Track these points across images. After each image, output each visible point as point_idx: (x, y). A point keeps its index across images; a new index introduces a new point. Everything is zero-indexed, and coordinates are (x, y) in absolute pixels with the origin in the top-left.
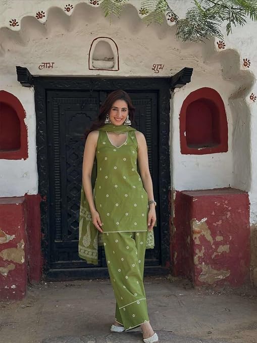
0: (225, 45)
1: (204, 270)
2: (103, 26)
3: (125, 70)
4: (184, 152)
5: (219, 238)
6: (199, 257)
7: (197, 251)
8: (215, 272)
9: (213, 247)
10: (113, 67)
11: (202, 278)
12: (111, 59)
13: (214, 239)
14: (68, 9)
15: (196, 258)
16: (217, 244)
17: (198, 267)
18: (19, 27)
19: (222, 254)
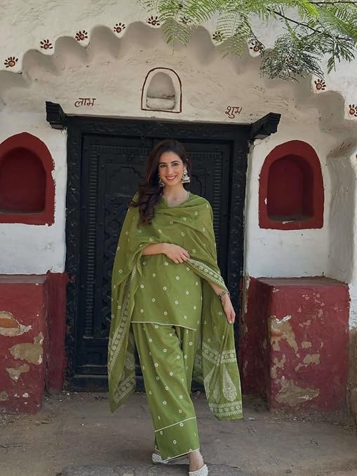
0: (325, 86)
1: (284, 386)
2: (163, 54)
3: (190, 113)
4: (263, 225)
5: (306, 345)
6: (278, 369)
7: (275, 360)
8: (299, 390)
9: (298, 355)
10: (173, 108)
11: (280, 398)
12: (171, 97)
13: (299, 345)
14: (118, 30)
15: (273, 369)
16: (304, 352)
17: (276, 382)
18: (53, 51)
19: (309, 366)
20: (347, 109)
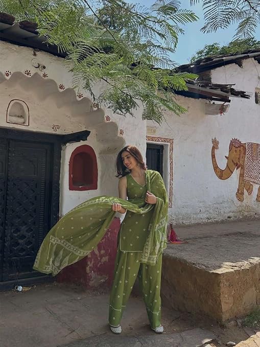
0: (110, 119)
1: (93, 277)
4: (71, 189)
5: (103, 252)
6: (90, 267)
7: (89, 263)
8: (99, 277)
9: (99, 258)
10: (24, 123)
11: (91, 283)
13: (100, 252)
14: (7, 75)
15: (88, 268)
16: (101, 256)
17: (89, 275)
19: (104, 263)
20: (119, 131)
